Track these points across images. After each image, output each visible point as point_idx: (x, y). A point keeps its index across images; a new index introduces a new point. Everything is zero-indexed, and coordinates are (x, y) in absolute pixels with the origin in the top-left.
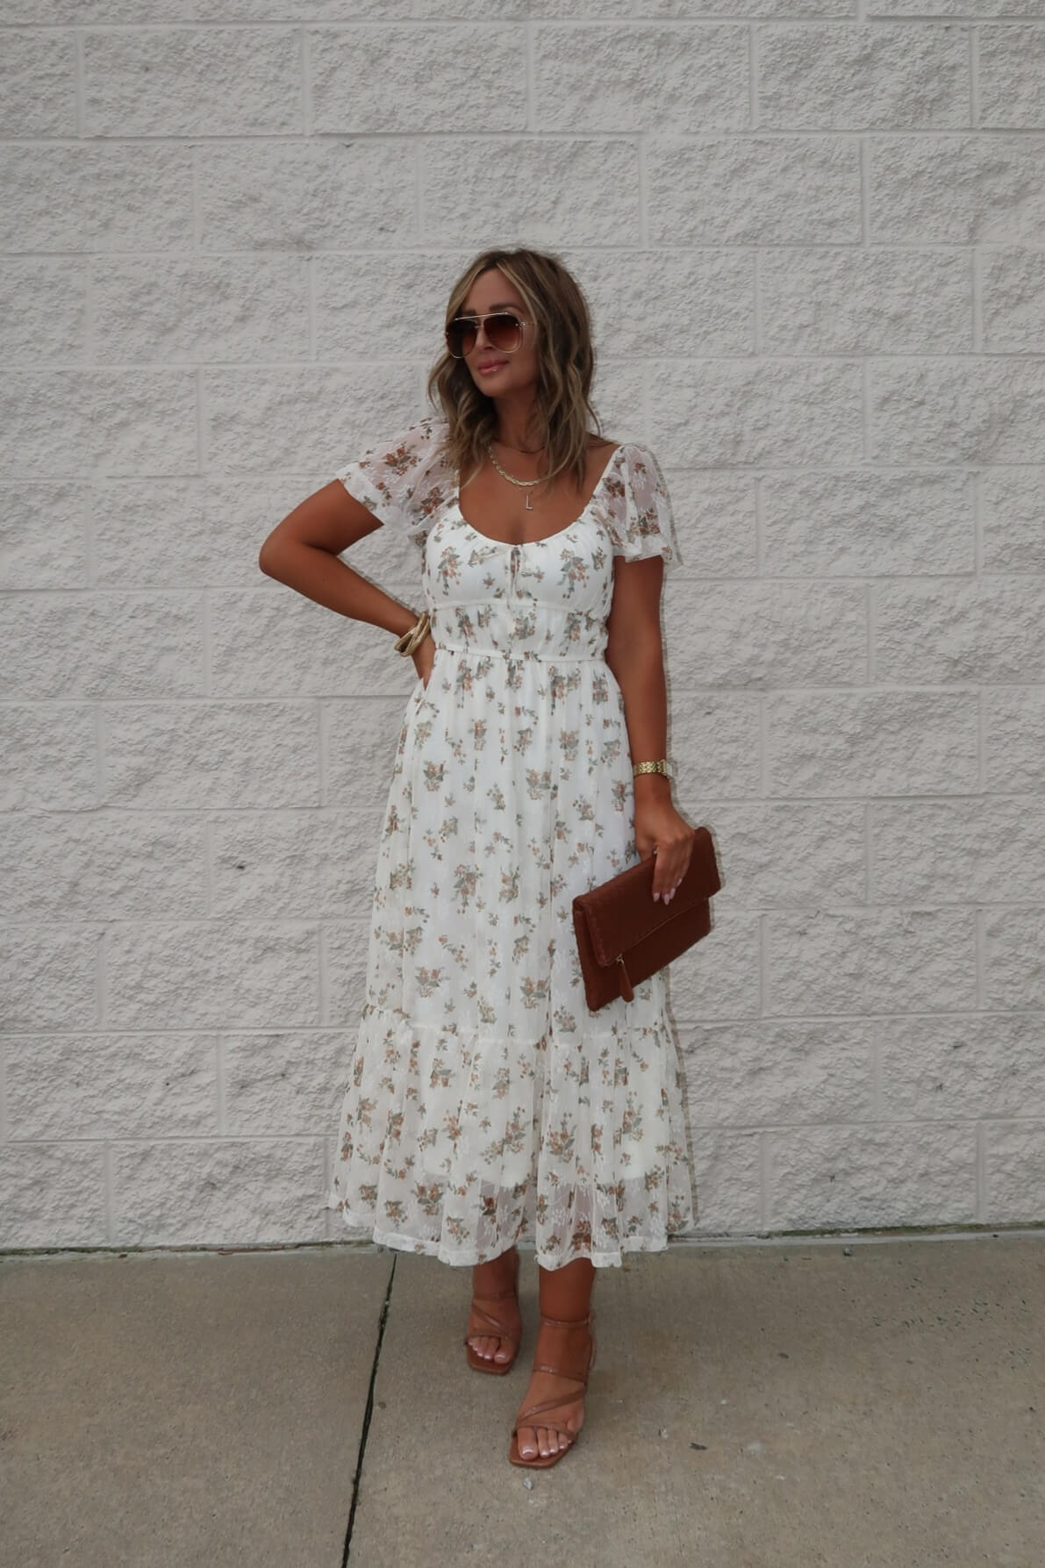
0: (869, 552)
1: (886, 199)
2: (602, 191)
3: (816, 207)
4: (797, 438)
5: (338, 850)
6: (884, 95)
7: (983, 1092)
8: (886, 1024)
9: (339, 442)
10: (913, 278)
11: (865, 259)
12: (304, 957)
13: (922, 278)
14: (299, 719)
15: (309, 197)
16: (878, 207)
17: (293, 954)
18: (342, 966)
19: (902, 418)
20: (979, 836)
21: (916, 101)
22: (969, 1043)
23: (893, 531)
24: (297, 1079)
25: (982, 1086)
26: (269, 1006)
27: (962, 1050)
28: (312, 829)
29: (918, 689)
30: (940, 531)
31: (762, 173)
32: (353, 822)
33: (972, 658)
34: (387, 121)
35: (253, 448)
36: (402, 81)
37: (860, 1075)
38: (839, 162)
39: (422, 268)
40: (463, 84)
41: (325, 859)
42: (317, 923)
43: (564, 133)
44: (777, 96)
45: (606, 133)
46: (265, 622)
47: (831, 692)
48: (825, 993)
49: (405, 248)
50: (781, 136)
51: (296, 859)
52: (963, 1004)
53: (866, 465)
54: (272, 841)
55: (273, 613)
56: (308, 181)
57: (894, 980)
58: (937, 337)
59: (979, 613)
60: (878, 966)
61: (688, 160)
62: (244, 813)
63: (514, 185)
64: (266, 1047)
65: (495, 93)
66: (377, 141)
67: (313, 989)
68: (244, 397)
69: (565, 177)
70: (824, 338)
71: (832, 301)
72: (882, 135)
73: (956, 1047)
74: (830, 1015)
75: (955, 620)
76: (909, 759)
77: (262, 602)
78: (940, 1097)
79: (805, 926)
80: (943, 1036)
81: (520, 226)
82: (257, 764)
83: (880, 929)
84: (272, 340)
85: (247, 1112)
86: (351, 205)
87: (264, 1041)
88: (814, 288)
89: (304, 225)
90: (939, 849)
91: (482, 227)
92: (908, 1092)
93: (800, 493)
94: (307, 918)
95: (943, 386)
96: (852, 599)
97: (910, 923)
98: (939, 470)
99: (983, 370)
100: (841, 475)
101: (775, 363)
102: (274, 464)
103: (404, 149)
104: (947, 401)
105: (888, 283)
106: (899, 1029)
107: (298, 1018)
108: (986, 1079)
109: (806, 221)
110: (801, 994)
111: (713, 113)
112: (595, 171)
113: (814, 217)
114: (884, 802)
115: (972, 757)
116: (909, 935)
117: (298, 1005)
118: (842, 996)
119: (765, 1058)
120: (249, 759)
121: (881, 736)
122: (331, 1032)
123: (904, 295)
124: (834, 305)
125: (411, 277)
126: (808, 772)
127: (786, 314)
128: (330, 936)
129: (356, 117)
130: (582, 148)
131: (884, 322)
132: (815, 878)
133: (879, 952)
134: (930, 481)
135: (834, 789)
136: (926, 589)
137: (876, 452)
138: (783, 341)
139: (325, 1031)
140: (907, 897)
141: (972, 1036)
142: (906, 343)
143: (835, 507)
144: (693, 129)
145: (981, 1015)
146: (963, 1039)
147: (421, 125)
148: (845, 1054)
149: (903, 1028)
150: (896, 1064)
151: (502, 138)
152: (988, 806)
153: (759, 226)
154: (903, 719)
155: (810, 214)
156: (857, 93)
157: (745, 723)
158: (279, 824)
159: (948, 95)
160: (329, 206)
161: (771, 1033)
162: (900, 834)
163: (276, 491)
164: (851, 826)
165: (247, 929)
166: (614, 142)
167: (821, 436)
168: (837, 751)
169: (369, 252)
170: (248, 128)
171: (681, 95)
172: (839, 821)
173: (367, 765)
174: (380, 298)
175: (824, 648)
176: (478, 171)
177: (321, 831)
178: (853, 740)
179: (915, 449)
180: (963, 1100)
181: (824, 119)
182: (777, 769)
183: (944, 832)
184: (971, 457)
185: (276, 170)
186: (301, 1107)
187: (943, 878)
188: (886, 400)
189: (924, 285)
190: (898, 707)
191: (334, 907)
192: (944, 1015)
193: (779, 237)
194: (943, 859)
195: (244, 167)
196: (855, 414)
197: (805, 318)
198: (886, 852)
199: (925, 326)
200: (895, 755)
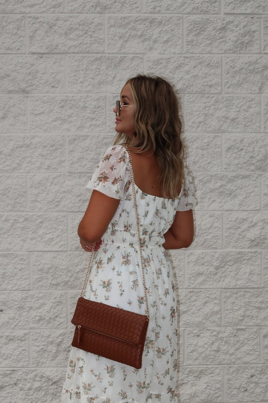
0: (223, 202)
1: (230, 78)
2: (130, 74)
3: (205, 80)
4: (198, 161)
5: (35, 305)
6: (230, 41)
7: (261, 392)
8: (227, 368)
9: (37, 161)
10: (239, 105)
11: (223, 99)
12: (23, 343)
13: (242, 106)
14: (22, 259)
15: (27, 75)
16: (227, 80)
17: (19, 342)
18: (36, 346)
19: (235, 155)
20: (260, 302)
21: (241, 43)
22: (257, 375)
23: (231, 194)
24: (20, 385)
25: (261, 390)
26: (11, 360)
27: (254, 377)
28: (27, 297)
29: (240, 250)
30: (248, 195)
31: (186, 68)
32: (41, 295)
33: (259, 239)
34: (55, 49)
35: (7, 163)
36: (60, 34)
37: (218, 386)
38: (214, 64)
39: (67, 100)
40: (82, 36)
41: (31, 308)
42: (28, 331)
43: (117, 53)
44: (192, 41)
45: (132, 53)
46: (11, 224)
47: (209, 251)
48: (206, 357)
49: (61, 93)
50: (193, 55)
51: (21, 308)
52: (254, 361)
53: (222, 171)
54: (12, 302)
55: (13, 221)
56: (27, 70)
57: (230, 352)
58: (248, 126)
59: (261, 224)
60: (225, 348)
61: (161, 63)
62: (2, 292)
63: (99, 71)
64: (10, 374)
65: (93, 39)
66: (51, 56)
67: (26, 354)
68: (4, 146)
69: (117, 69)
70: (208, 126)
71: (211, 113)
72: (228, 55)
73: (252, 376)
74: (207, 365)
75: (253, 226)
76: (236, 275)
77: (10, 217)
78: (246, 394)
79: (199, 333)
80: (247, 372)
81: (102, 86)
82: (7, 275)
83: (226, 334)
84: (14, 125)
85: (3, 397)
86: (42, 78)
87: (9, 372)
88: (204, 109)
89: (25, 85)
90: (247, 307)
91: (88, 86)
92: (235, 392)
93: (199, 181)
94: (24, 329)
95: (249, 144)
96: (217, 218)
97: (236, 333)
98: (248, 173)
99: (264, 138)
100: (214, 175)
101: (191, 135)
102: (14, 169)
103: (61, 58)
104: (251, 149)
105: (231, 107)
106: (232, 370)
107: (21, 364)
108: (262, 388)
109: (202, 85)
110: (198, 357)
111: (170, 47)
112: (128, 67)
113: (205, 83)
114: (227, 290)
115: (258, 274)
116: (236, 337)
117: (21, 360)
118: (212, 358)
119: (185, 380)
120: (5, 273)
121: (226, 267)
122: (33, 369)
123: (236, 112)
124: (211, 115)
125: (63, 103)
126: (201, 279)
127: (195, 118)
128: (32, 335)
129: (44, 47)
130: (123, 59)
131: (229, 121)
132: (203, 316)
133: (225, 343)
134: (244, 177)
135: (210, 285)
136: (243, 215)
137: (226, 167)
138: (193, 127)
139: (30, 369)
140: (235, 324)
141: (258, 372)
142: (237, 128)
143: (211, 186)
144: (163, 52)
145: (260, 365)
146: (255, 373)
147: (67, 50)
148: (213, 378)
149: (233, 369)
150: (231, 382)
151: (95, 55)
152: (264, 291)
153: (185, 86)
154: (234, 261)
155: (203, 82)
156: (220, 40)
157: (179, 262)
158: (15, 296)
159: (252, 41)
160: (34, 78)
161: (187, 371)
162: (233, 301)
163: (15, 179)
164: (215, 298)
165: (3, 333)
166: (135, 57)
167: (206, 161)
168: (211, 272)
169: (48, 95)
170: (6, 51)
171: (158, 40)
172: (211, 296)
173: (46, 275)
174: (52, 111)
175: (207, 235)
176: (87, 66)
177: (30, 298)
178: (217, 268)
179: (239, 166)
180: (254, 395)
181: (209, 49)
182: (190, 278)
183: (248, 300)
184: (259, 169)
185: (16, 66)
186: (22, 396)
187: (248, 317)
188: (229, 148)
189: (243, 108)
190: (232, 257)
191: (34, 325)
192: (248, 365)
193: (192, 91)
194: (248, 310)
195: (5, 64)
196: (219, 153)
197: (201, 119)
198: (228, 308)
199: (243, 123)
200: (231, 273)
